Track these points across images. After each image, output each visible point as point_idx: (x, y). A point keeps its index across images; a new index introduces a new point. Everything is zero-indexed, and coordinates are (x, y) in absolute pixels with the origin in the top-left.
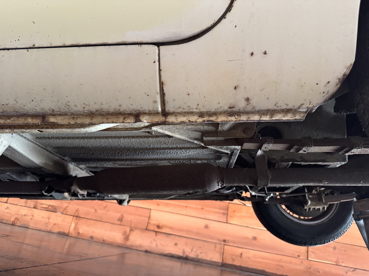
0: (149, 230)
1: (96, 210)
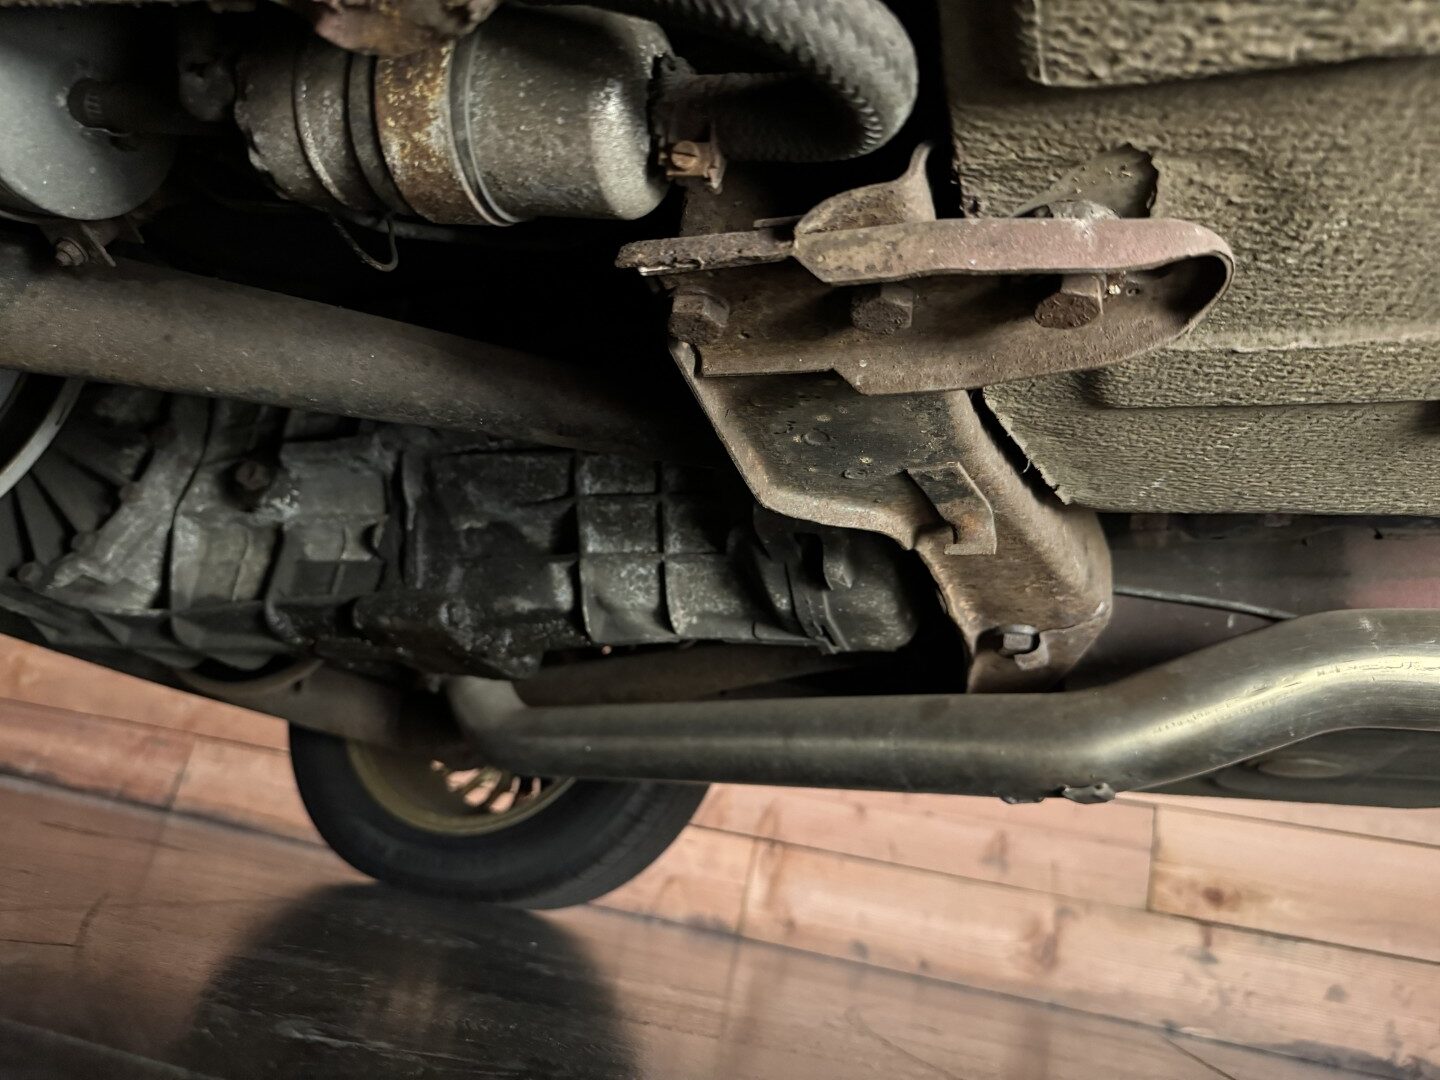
0: (1162, 914)
1: (861, 809)
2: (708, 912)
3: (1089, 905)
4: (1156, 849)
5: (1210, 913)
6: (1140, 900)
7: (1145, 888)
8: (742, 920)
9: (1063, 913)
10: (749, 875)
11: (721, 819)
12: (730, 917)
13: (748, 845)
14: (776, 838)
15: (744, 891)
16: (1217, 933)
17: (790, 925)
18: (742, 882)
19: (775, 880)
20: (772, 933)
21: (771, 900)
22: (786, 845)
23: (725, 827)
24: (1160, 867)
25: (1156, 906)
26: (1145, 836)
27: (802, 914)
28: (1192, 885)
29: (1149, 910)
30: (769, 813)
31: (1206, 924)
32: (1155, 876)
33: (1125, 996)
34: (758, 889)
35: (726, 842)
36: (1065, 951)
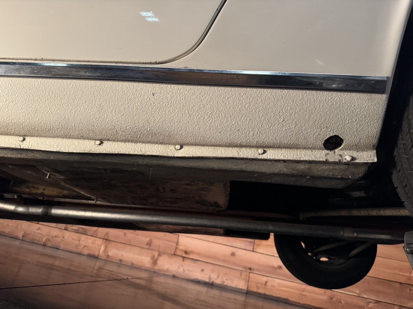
1: (125, 234)
2: (92, 253)
3: (164, 253)
4: (177, 243)
5: (184, 255)
6: (173, 253)
7: (174, 250)
8: (98, 255)
9: (159, 255)
10: (101, 246)
11: (97, 235)
12: (96, 254)
13: (102, 240)
14: (108, 239)
15: (100, 249)
16: (185, 259)
17: (108, 256)
18: (100, 247)
19: (106, 247)
20: (104, 257)
21: (105, 251)
22: (109, 240)
23: (97, 236)
24: (178, 246)
25: (176, 254)
26: (176, 241)
27: (110, 254)
28: (182, 250)
29: (174, 254)
30: (107, 234)
31: (184, 257)
32: (176, 248)
33: (167, 270)
34: (103, 248)
35: (97, 239)
36: (159, 262)
